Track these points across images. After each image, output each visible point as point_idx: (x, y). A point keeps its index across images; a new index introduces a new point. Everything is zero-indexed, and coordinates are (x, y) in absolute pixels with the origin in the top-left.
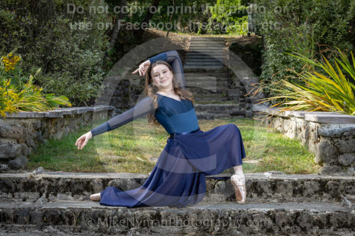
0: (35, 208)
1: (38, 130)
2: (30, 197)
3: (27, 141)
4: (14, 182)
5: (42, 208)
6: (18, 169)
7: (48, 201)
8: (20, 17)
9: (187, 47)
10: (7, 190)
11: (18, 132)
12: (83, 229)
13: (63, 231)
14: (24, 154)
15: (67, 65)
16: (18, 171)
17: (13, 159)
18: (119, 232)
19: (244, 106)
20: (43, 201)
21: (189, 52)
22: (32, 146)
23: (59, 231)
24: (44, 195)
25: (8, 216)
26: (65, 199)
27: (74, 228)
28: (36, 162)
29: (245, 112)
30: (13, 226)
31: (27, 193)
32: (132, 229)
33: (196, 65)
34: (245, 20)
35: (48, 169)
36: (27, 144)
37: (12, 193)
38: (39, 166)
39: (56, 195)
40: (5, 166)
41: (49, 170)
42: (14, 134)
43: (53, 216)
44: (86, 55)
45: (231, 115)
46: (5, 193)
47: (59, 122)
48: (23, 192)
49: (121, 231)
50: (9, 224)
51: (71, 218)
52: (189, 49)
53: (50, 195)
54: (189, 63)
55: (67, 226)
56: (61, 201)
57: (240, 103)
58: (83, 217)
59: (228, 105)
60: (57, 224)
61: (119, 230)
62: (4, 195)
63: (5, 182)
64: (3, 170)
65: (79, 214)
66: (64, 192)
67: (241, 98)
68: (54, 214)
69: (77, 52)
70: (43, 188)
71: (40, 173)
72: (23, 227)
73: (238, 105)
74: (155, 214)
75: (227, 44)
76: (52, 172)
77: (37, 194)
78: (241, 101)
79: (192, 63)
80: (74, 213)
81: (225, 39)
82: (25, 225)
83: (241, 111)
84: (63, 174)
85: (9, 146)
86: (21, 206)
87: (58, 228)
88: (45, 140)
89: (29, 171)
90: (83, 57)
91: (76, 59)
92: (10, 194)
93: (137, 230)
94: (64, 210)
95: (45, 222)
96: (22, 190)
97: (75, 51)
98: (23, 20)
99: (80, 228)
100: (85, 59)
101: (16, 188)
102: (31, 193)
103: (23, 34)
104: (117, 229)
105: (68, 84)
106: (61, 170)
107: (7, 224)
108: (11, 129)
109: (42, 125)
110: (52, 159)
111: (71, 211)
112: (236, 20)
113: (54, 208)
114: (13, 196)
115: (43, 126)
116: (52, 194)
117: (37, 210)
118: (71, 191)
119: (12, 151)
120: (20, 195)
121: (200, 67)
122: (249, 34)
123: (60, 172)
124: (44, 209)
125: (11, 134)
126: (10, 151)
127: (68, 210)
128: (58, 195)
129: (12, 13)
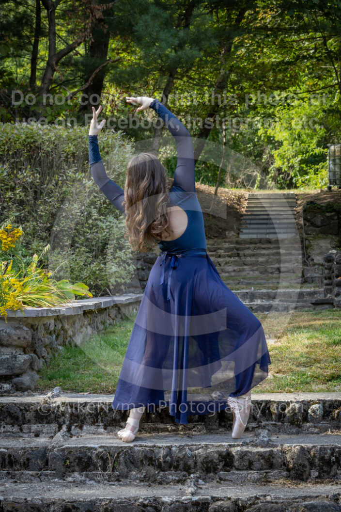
0: (54, 447)
1: (50, 334)
2: (44, 431)
3: (37, 350)
4: (21, 410)
5: (63, 447)
6: (26, 390)
7: (71, 437)
8: (15, 172)
9: (244, 208)
10: (12, 421)
11: (24, 338)
12: (123, 477)
13: (94, 480)
14: (33, 369)
15: (83, 238)
16: (26, 393)
17: (18, 375)
18: (174, 481)
19: (331, 291)
20: (63, 436)
21: (245, 215)
22: (43, 357)
23: (88, 479)
24: (64, 428)
25: (15, 459)
26: (94, 434)
27: (110, 476)
28: (50, 379)
29: (332, 299)
30: (22, 473)
31: (40, 425)
32: (192, 476)
33: (257, 233)
34: (322, 168)
35: (68, 389)
36: (36, 354)
37: (19, 426)
38: (55, 386)
39: (81, 428)
40: (8, 386)
41: (69, 392)
42: (19, 341)
43: (80, 459)
44: (108, 223)
45: (313, 304)
46: (10, 426)
47: (78, 321)
48: (35, 424)
49: (177, 478)
50: (18, 470)
51: (105, 461)
52: (246, 211)
53: (73, 427)
54: (247, 231)
55: (100, 472)
56: (88, 436)
57: (325, 287)
58: (121, 458)
59: (308, 290)
60: (87, 471)
61: (174, 478)
62: (9, 428)
63: (9, 410)
64: (5, 392)
65: (116, 455)
66: (93, 423)
67: (326, 279)
68: (81, 455)
69: (96, 219)
70: (63, 418)
71: (58, 396)
72: (38, 474)
73: (322, 290)
74: (224, 454)
75: (299, 202)
76: (74, 394)
77: (54, 426)
78: (327, 285)
79: (251, 231)
80: (109, 453)
81: (296, 195)
82: (40, 472)
83: (327, 298)
84: (89, 397)
85: (12, 358)
86: (33, 445)
87: (87, 476)
88: (61, 348)
89: (42, 394)
90: (104, 227)
91: (95, 230)
92: (16, 426)
93: (199, 478)
94: (96, 449)
95: (68, 467)
96: (33, 421)
97: (93, 218)
98: (20, 176)
99: (118, 476)
100: (106, 228)
101: (25, 418)
102: (46, 425)
103: (20, 196)
104: (170, 477)
105: (85, 265)
106: (86, 392)
107: (15, 470)
108: (15, 334)
109: (55, 326)
110: (72, 375)
111: (105, 450)
112: (311, 168)
113: (81, 447)
114: (21, 430)
115: (57, 328)
116: (76, 426)
117: (56, 449)
118: (102, 421)
119: (17, 365)
120: (30, 429)
121: (263, 236)
122: (330, 188)
123: (86, 394)
124: (67, 448)
125: (15, 341)
126: (14, 364)
127: (101, 450)
128: (85, 428)
129: (5, 167)
